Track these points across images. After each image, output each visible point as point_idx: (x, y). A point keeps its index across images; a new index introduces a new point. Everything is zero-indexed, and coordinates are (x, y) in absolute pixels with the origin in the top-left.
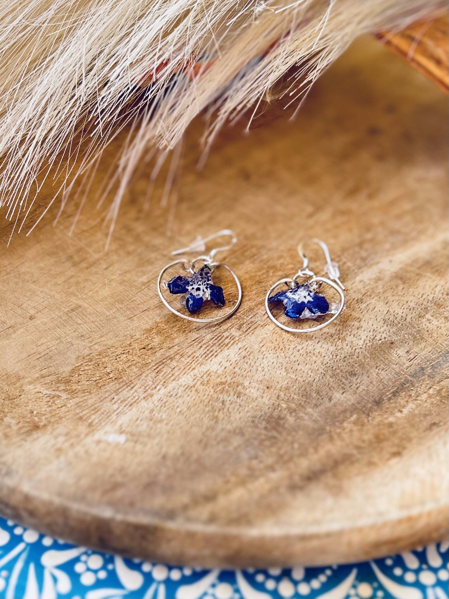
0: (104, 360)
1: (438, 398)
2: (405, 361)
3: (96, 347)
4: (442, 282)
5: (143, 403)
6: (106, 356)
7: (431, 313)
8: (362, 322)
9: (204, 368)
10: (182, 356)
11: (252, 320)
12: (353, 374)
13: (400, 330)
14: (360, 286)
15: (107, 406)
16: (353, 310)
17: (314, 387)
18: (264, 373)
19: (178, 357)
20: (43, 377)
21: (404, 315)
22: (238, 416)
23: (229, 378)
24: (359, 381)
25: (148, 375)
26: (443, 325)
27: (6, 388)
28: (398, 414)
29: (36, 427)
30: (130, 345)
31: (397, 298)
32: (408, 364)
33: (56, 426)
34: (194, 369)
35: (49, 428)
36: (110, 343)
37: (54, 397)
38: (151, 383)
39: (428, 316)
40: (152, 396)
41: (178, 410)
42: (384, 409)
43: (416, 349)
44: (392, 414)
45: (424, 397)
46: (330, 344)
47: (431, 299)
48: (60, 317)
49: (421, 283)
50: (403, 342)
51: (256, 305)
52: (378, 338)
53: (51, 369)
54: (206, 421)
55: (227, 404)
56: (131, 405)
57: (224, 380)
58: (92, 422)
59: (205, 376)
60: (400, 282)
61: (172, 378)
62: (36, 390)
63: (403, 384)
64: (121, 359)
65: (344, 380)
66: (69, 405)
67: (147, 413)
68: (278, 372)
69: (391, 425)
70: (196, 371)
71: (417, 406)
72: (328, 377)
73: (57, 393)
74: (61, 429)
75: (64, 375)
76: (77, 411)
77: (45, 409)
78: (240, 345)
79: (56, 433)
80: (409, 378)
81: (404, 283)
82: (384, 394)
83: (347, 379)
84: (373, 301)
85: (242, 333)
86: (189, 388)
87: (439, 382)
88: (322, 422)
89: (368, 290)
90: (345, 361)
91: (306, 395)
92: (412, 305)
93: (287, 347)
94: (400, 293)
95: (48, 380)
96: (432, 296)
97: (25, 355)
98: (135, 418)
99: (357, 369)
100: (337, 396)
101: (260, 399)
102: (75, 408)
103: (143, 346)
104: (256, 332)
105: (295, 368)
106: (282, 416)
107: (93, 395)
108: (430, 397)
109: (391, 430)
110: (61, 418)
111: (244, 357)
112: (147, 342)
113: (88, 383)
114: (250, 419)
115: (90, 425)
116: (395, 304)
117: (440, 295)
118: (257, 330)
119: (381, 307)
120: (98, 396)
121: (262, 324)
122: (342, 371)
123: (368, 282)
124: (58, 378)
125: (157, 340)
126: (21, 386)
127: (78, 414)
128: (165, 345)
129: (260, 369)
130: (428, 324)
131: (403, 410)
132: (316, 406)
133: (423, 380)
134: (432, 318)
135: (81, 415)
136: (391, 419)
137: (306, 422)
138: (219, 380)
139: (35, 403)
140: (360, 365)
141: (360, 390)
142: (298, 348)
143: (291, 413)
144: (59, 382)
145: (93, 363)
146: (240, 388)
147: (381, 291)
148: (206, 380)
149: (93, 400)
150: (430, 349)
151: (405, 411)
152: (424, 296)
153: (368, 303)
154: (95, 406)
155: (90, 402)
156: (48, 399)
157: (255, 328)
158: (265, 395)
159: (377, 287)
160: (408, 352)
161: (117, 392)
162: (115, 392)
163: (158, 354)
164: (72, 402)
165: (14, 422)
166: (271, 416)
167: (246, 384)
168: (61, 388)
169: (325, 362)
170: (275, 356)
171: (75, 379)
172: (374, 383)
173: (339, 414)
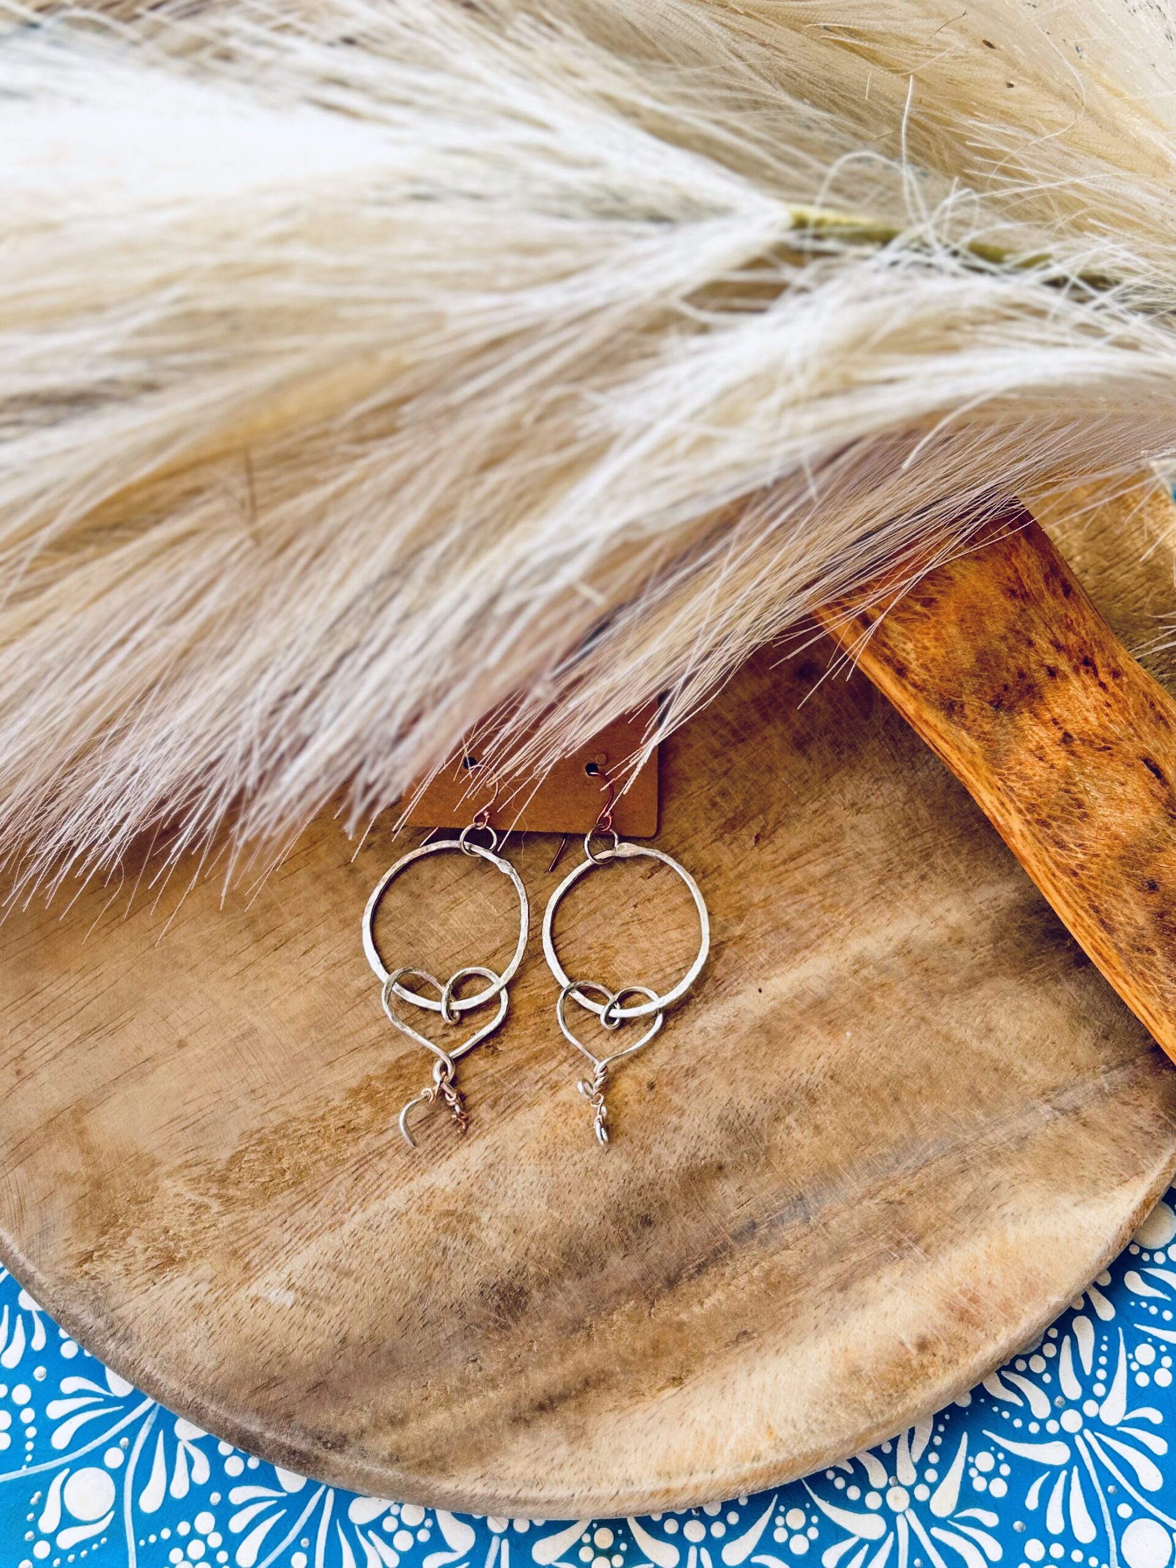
0: (280, 1143)
1: (763, 1285)
2: (731, 1206)
3: (272, 1115)
4: (831, 1049)
5: (327, 1238)
6: (285, 1136)
7: (795, 1114)
8: (685, 1117)
9: (425, 1181)
10: (397, 1151)
11: (517, 1090)
12: (647, 1222)
13: (739, 1142)
14: (698, 1042)
15: (275, 1235)
16: (676, 1091)
17: (584, 1240)
18: (513, 1202)
19: (391, 1151)
20: (188, 1165)
21: (753, 1113)
22: (461, 1281)
23: (461, 1204)
24: (652, 1236)
25: (340, 1183)
26: (807, 1141)
27: (134, 1180)
28: (697, 1309)
29: (171, 1261)
30: (323, 1118)
31: (749, 1074)
32: (735, 1212)
33: (198, 1262)
34: (411, 1179)
35: (189, 1264)
36: (295, 1110)
37: (200, 1207)
38: (343, 1199)
39: (790, 1120)
40: (342, 1224)
41: (377, 1256)
42: (678, 1296)
43: (754, 1185)
44: (688, 1306)
45: (743, 1280)
46: (625, 1157)
47: (803, 1084)
48: (223, 1049)
49: (797, 1047)
50: (738, 1167)
51: (528, 1061)
52: (701, 1154)
53: (202, 1153)
54: (413, 1284)
55: (451, 1252)
56: (309, 1238)
57: (452, 1208)
58: (249, 1262)
59: (425, 1198)
60: (763, 1040)
61: (377, 1193)
62: (175, 1190)
63: (716, 1252)
64: (308, 1142)
65: (630, 1233)
66: (220, 1226)
67: (331, 1254)
68: (536, 1203)
69: (680, 1326)
70: (413, 1184)
71: (730, 1296)
72: (609, 1222)
73: (206, 1200)
74: (206, 1269)
75: (219, 1167)
76: (232, 1238)
77: (185, 1230)
78: (489, 1140)
79: (196, 1274)
80: (731, 1242)
81: (770, 1042)
82: (684, 1266)
83: (635, 1231)
84: (712, 1076)
85: (494, 1115)
86: (398, 1215)
87: (772, 1255)
88: (581, 1308)
89: (708, 1051)
90: (640, 1195)
91: (568, 1255)
92: (771, 1091)
93: (559, 1154)
94: (758, 1064)
95: (196, 1171)
96: (807, 1077)
97: (164, 1120)
98: (311, 1265)
99: (655, 1214)
100: (615, 1261)
101: (499, 1252)
102: (229, 1233)
103: (341, 1123)
104: (519, 1117)
105: (562, 1199)
106: (526, 1288)
107: (256, 1212)
108: (751, 1281)
109: (679, 1335)
110: (207, 1249)
111: (491, 1165)
112: (350, 1115)
113: (251, 1186)
114: (478, 1288)
115: (246, 1267)
116: (743, 1089)
117: (821, 1079)
118: (520, 1113)
119: (722, 1091)
120: (265, 1214)
121: (529, 1100)
122: (631, 1214)
123: (713, 1033)
124: (210, 1170)
125: (366, 1112)
126: (155, 1180)
127: (231, 1243)
128: (376, 1126)
129: (510, 1193)
130: (784, 1136)
131: (706, 1301)
132: (580, 1275)
133: (749, 1248)
134: (794, 1124)
135: (236, 1245)
136: (684, 1316)
137: (558, 1305)
138: (445, 1207)
139: (171, 1216)
140: (660, 1206)
141: (652, 1253)
142: (576, 1158)
143: (540, 1285)
144: (210, 1179)
145: (263, 1147)
146: (473, 1226)
147: (729, 1054)
148: (426, 1203)
149: (256, 1220)
150: (776, 1186)
151: (708, 1303)
152: (795, 1076)
153: (704, 1077)
154: (258, 1232)
155: (252, 1223)
156: (191, 1210)
157: (518, 1109)
158: (509, 1245)
159: (723, 1045)
160: (740, 1189)
161: (292, 1209)
162: (289, 1208)
163: (362, 1144)
164: (227, 1220)
165: (141, 1246)
166: (510, 1287)
167: (485, 1219)
168: (213, 1191)
169: (610, 1193)
170: (538, 1170)
171: (233, 1176)
172: (676, 1243)
173: (610, 1296)
